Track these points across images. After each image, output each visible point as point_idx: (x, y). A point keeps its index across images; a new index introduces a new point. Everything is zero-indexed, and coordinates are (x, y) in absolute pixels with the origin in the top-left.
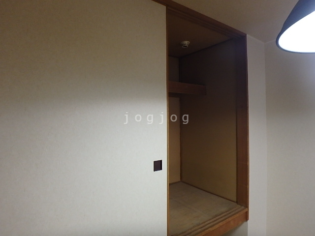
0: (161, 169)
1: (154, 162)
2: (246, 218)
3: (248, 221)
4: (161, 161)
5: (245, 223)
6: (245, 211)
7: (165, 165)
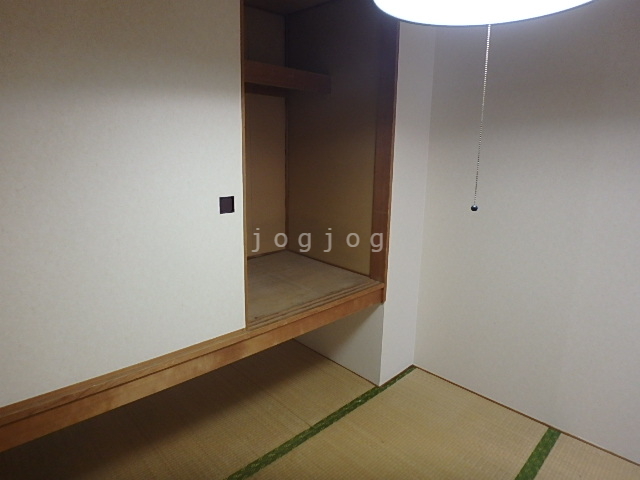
0: (233, 211)
1: (221, 199)
2: (382, 299)
3: (385, 303)
4: (232, 198)
5: (381, 306)
6: (380, 287)
7: (239, 204)
